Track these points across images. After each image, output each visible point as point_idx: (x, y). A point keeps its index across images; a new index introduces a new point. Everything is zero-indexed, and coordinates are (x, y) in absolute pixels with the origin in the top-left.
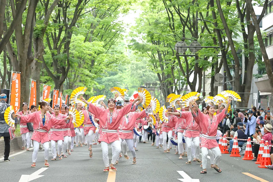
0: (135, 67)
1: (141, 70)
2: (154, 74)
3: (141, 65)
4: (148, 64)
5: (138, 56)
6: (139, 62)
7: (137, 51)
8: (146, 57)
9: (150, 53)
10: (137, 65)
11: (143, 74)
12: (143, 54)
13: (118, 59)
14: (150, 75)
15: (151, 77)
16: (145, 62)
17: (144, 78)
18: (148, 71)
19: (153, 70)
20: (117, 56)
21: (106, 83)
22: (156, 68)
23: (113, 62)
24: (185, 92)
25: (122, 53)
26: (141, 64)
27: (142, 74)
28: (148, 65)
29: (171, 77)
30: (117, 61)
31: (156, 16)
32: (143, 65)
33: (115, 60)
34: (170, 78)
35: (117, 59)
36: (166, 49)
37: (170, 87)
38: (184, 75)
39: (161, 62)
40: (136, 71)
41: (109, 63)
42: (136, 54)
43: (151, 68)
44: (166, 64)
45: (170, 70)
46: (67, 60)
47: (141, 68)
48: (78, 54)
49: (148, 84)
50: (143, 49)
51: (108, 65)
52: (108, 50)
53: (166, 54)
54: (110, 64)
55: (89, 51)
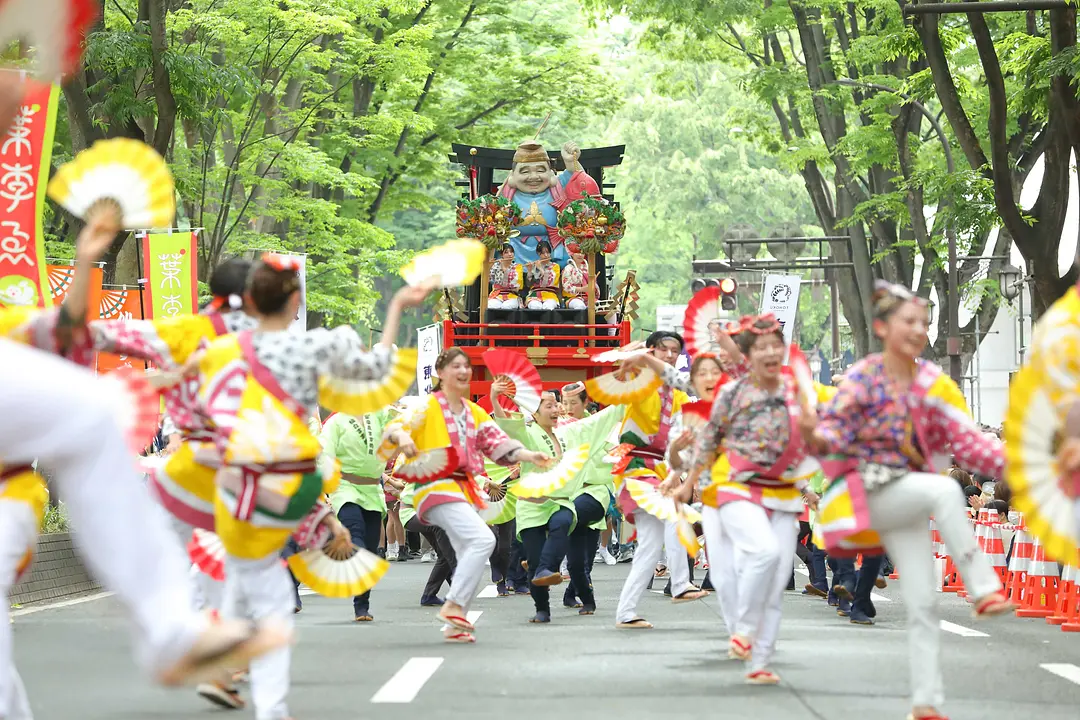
0: (653, 133)
1: (693, 154)
2: (783, 179)
3: (696, 124)
4: (738, 112)
5: (671, 55)
6: (685, 105)
7: (661, 23)
8: (725, 60)
9: (749, 30)
10: (667, 121)
11: (713, 183)
12: (704, 43)
13: (534, 82)
14: (759, 190)
15: (762, 202)
16: (721, 102)
17: (720, 208)
18: (743, 158)
19: (774, 148)
20: (529, 64)
22: (793, 135)
23: (501, 103)
24: (993, 284)
25: (559, 39)
26: (693, 115)
27: (704, 180)
28: (744, 116)
29: (892, 187)
30: (532, 97)
32: (707, 121)
33: (517, 85)
34: (888, 196)
35: (526, 80)
38: (978, 159)
39: (818, 87)
40: (662, 160)
41: (478, 107)
42: (653, 42)
43: (760, 138)
44: (858, 98)
45: (885, 140)
47: (698, 143)
48: (244, 38)
49: (742, 243)
51: (471, 121)
52: (466, 19)
53: (856, 34)
54: (480, 116)
55: (316, 16)
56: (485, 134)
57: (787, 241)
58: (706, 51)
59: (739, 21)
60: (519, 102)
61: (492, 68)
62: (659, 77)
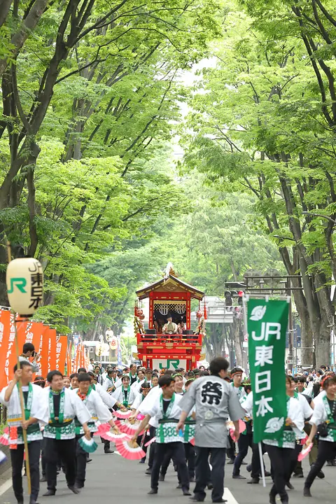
5: (218, 189)
7: (213, 174)
8: (242, 192)
9: (254, 180)
12: (233, 184)
13: (155, 201)
20: (152, 192)
21: (113, 270)
23: (140, 210)
25: (167, 182)
29: (324, 259)
31: (277, 74)
33: (146, 202)
34: (322, 262)
35: (151, 200)
36: (307, 172)
37: (322, 287)
39: (292, 213)
41: (129, 213)
42: (209, 184)
45: (321, 238)
46: (28, 224)
49: (252, 278)
50: (233, 166)
54: (130, 216)
55: (79, 190)
56: (131, 225)
57: (272, 277)
58: (233, 187)
59: (249, 175)
60: (147, 210)
61: (134, 194)
62: (212, 199)
